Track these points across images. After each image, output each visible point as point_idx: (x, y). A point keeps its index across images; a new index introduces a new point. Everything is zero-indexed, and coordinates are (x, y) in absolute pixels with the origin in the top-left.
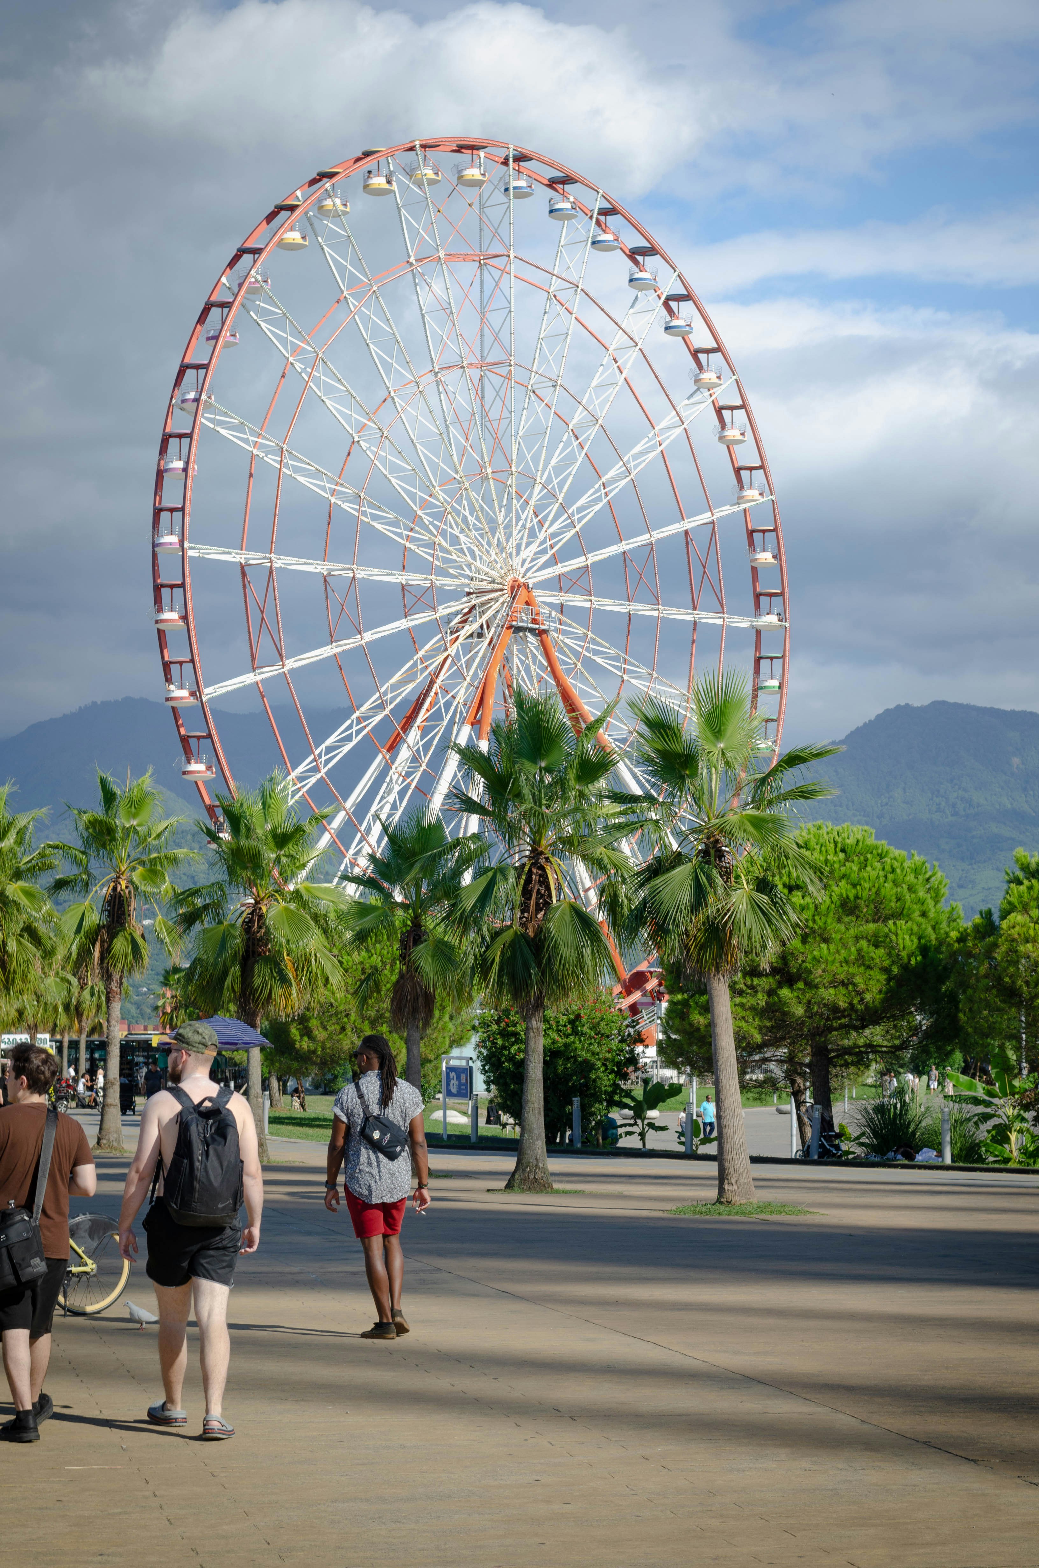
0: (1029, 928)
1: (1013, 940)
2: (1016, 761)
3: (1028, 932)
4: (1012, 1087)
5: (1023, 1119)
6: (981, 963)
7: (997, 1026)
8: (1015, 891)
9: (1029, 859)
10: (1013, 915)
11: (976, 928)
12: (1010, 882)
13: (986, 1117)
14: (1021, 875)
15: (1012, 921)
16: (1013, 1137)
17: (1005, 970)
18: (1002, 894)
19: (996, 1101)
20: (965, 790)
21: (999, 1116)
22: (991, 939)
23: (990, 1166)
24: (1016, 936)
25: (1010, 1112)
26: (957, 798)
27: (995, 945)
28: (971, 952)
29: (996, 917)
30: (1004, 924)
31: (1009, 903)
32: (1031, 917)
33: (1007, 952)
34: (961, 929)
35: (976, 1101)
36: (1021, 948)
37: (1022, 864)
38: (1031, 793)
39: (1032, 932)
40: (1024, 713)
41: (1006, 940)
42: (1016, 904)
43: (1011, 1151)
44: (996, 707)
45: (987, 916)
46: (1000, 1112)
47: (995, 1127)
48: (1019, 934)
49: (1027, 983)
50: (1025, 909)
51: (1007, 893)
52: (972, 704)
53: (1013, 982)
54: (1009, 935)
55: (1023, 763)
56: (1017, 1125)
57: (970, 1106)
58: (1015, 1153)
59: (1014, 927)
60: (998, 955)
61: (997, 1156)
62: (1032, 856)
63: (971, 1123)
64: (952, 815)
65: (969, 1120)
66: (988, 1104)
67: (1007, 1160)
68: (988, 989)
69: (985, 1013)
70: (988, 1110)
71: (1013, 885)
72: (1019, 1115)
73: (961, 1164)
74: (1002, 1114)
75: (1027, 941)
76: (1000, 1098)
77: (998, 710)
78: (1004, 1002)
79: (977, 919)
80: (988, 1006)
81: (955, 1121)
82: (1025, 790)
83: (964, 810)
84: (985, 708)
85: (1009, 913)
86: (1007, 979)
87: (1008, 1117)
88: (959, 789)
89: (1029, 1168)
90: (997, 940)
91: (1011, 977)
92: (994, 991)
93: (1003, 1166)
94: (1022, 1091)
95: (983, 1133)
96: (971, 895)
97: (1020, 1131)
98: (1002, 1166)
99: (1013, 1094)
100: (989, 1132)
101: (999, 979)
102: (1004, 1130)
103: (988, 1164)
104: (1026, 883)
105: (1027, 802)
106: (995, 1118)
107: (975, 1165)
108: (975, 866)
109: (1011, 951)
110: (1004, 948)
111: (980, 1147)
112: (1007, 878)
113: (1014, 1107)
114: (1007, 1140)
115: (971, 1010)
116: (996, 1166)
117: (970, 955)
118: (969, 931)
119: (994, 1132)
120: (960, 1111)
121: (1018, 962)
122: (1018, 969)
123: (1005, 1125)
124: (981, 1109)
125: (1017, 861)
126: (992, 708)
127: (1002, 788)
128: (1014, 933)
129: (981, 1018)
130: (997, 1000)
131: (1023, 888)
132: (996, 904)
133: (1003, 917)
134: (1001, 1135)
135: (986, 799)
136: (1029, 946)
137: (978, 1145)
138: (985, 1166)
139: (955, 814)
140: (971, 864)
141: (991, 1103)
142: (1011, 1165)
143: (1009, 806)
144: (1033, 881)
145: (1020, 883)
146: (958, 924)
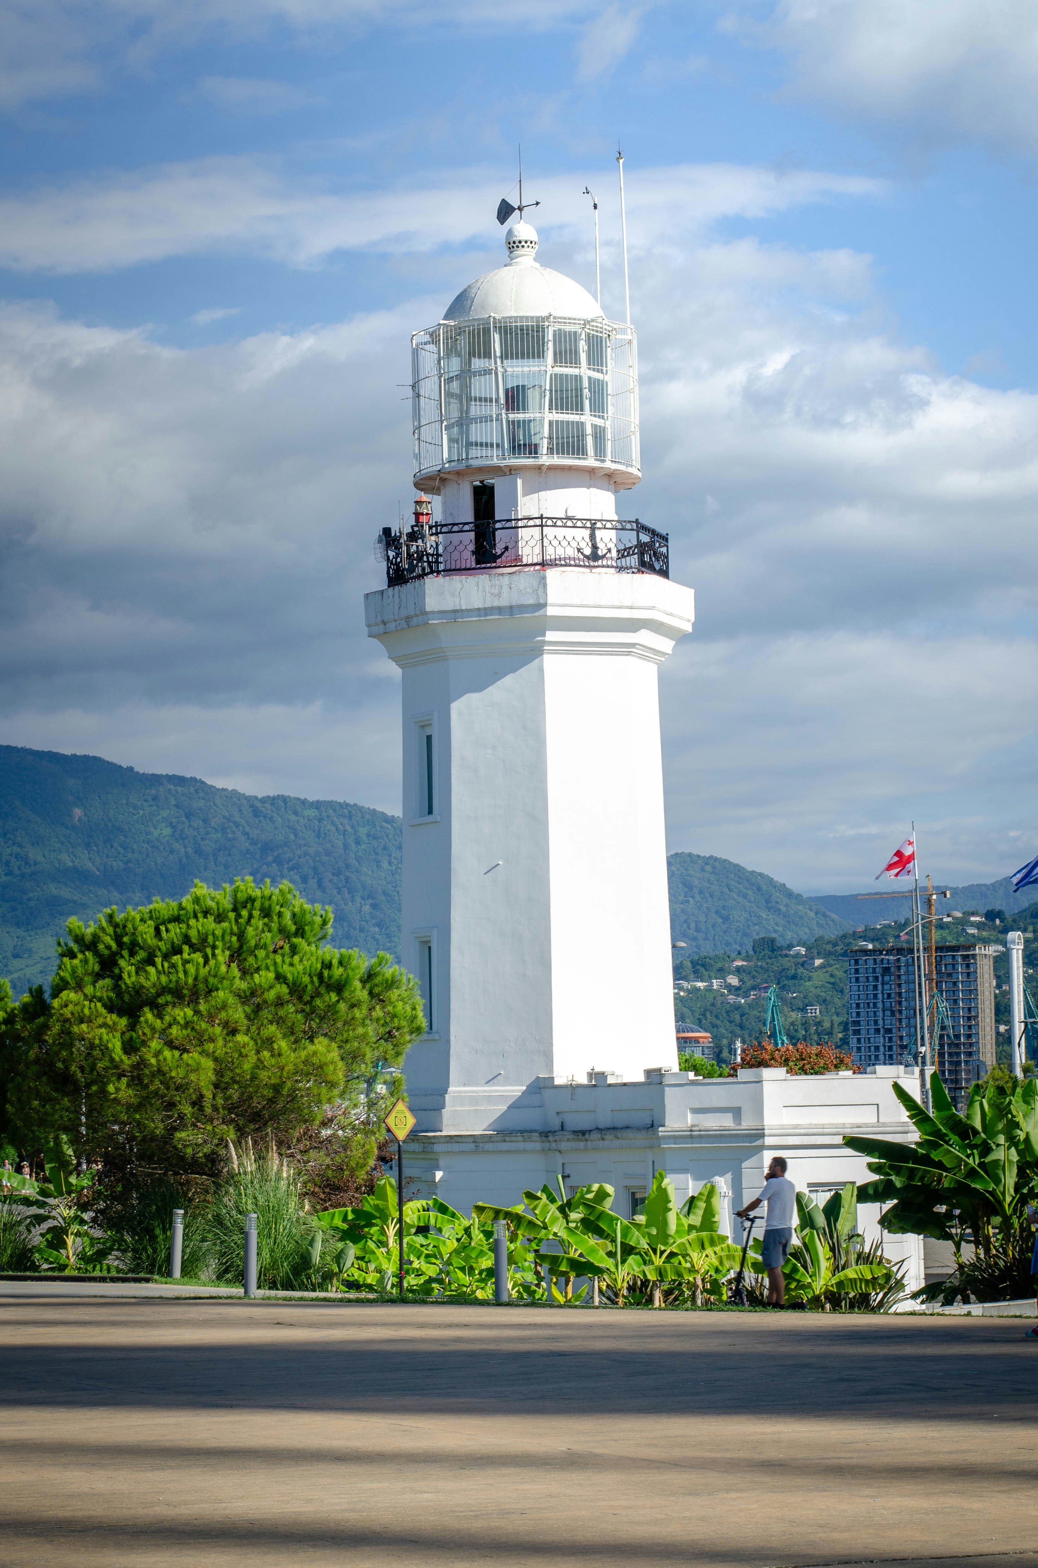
0: (84, 1006)
1: (67, 1020)
2: (78, 812)
3: (82, 1011)
4: (68, 1184)
5: (82, 1222)
6: (31, 1047)
7: (49, 1119)
8: (69, 966)
9: (83, 930)
10: (65, 993)
11: (25, 1007)
12: (63, 955)
13: (39, 1219)
14: (75, 948)
15: (64, 999)
16: (70, 1240)
17: (57, 1053)
18: (55, 968)
19: (51, 1201)
20: (20, 846)
21: (54, 1218)
22: (41, 1020)
23: (43, 1274)
24: (70, 1016)
25: (66, 1213)
26: (11, 855)
27: (46, 1027)
28: (20, 1035)
29: (46, 996)
30: (56, 1003)
31: (62, 979)
32: (85, 995)
33: (59, 1034)
34: (8, 1010)
35: (27, 1202)
36: (75, 1029)
37: (76, 936)
38: (95, 848)
39: (87, 1011)
40: (86, 757)
41: (58, 1021)
42: (69, 979)
43: (68, 1257)
44: (54, 750)
45: (37, 993)
46: (54, 1213)
47: (50, 1230)
48: (72, 1013)
49: (82, 1069)
50: (79, 986)
51: (60, 968)
52: (28, 747)
53: (67, 1068)
54: (61, 1015)
55: (85, 815)
56: (75, 1228)
57: (21, 1207)
58: (72, 1259)
59: (66, 1006)
60: (49, 1038)
61: (51, 1263)
62: (87, 927)
63: (22, 1228)
64: (5, 875)
65: (19, 1223)
66: (42, 1205)
67: (63, 1267)
68: (38, 1077)
69: (36, 1103)
70: (41, 1211)
71: (66, 960)
72: (76, 1217)
73: (10, 1273)
74: (57, 1216)
75: (82, 1022)
76: (55, 1198)
77: (57, 754)
78: (57, 1090)
79: (26, 998)
80: (38, 1096)
81: (4, 1224)
82: (88, 846)
83: (19, 869)
84: (43, 751)
85: (61, 991)
86: (60, 1065)
87: (64, 1219)
88: (14, 844)
89: (88, 1275)
90: (48, 1021)
91: (64, 1062)
92: (44, 1079)
93: (59, 1273)
94: (79, 1189)
95: (37, 1237)
96: (27, 966)
97: (78, 1234)
98: (56, 1274)
99: (69, 1193)
100: (42, 1235)
101: (52, 1065)
102: (60, 1233)
103: (40, 1272)
104: (80, 956)
105: (90, 859)
106: (50, 1221)
107: (28, 1273)
108: (32, 933)
109: (63, 1033)
110: (56, 1029)
111: (33, 1253)
112: (60, 950)
113: (70, 1208)
114: (64, 1245)
115: (19, 1100)
116: (50, 1273)
117: (18, 1038)
118: (16, 1012)
119: (49, 1236)
120: (10, 1212)
121: (72, 1045)
122: (72, 1053)
123: (61, 1228)
124: (34, 1210)
125: (70, 930)
126: (50, 752)
127: (62, 843)
128: (67, 1012)
129: (31, 1109)
130: (48, 1089)
131: (76, 962)
132: (48, 981)
133: (55, 995)
134: (57, 1239)
135: (44, 856)
136: (84, 1027)
137: (31, 1251)
138: (36, 1274)
139: (9, 873)
140: (27, 930)
141: (45, 1203)
142: (67, 1273)
143: (71, 864)
144: (87, 953)
145: (73, 956)
146: (6, 1003)
